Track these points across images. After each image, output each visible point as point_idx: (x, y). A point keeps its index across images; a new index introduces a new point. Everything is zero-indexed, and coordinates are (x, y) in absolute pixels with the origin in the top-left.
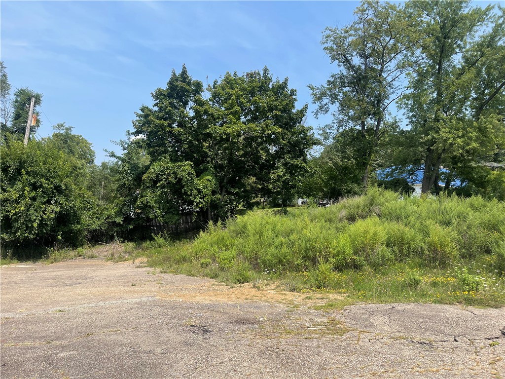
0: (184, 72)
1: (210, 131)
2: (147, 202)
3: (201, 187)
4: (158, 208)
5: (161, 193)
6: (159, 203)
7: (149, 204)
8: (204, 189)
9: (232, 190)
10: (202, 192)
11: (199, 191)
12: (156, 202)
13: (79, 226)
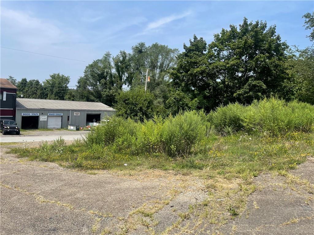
8: (192, 106)
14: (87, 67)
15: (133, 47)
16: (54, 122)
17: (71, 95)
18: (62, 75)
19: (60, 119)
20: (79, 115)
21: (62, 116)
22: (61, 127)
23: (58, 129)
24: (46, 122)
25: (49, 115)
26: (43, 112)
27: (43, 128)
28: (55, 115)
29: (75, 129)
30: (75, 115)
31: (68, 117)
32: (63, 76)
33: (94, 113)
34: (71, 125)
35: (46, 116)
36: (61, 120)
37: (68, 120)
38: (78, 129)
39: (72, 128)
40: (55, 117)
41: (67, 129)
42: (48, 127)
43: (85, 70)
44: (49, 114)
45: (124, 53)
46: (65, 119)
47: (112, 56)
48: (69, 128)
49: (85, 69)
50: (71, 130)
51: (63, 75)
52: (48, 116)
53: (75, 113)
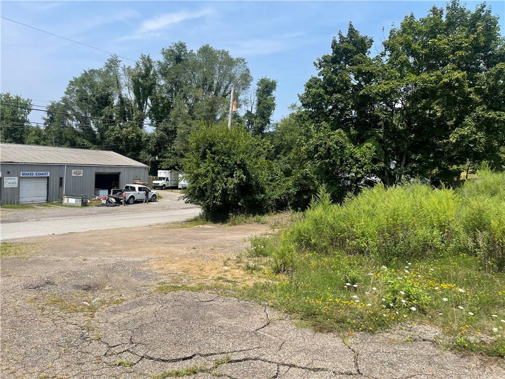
0: (352, 31)
1: (364, 93)
2: (306, 174)
3: (358, 156)
4: (317, 179)
5: (321, 164)
6: (318, 174)
7: (308, 175)
8: (362, 157)
9: (413, 157)
10: (360, 161)
11: (357, 161)
12: (315, 173)
13: (263, 196)
14: (71, 82)
15: (163, 49)
16: (34, 191)
17: (39, 136)
18: (17, 96)
19: (43, 184)
20: (81, 175)
21: (48, 178)
22: (47, 200)
23: (40, 204)
24: (16, 191)
25: (21, 176)
26: (10, 169)
27: (11, 203)
28: (35, 176)
29: (80, 204)
30: (73, 175)
31: (61, 179)
32: (18, 99)
33: (108, 171)
34: (69, 195)
35: (17, 178)
36: (46, 186)
37: (61, 185)
38: (84, 204)
39: (72, 201)
40: (33, 181)
41: (61, 203)
42: (21, 200)
43: (67, 89)
44: (21, 173)
45: (149, 60)
46: (55, 182)
47: (121, 65)
48: (65, 201)
49: (67, 86)
50: (71, 206)
51: (19, 96)
52: (20, 178)
53: (73, 171)
